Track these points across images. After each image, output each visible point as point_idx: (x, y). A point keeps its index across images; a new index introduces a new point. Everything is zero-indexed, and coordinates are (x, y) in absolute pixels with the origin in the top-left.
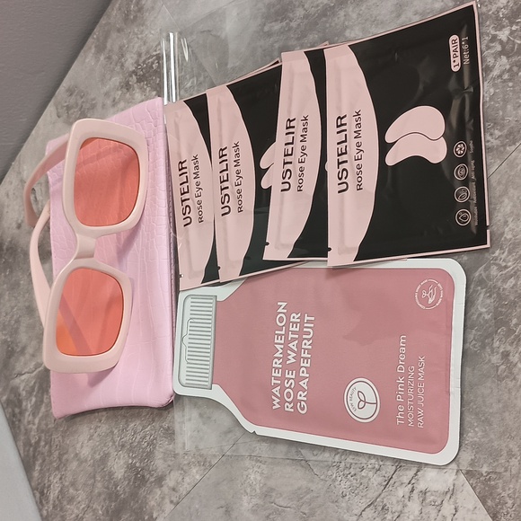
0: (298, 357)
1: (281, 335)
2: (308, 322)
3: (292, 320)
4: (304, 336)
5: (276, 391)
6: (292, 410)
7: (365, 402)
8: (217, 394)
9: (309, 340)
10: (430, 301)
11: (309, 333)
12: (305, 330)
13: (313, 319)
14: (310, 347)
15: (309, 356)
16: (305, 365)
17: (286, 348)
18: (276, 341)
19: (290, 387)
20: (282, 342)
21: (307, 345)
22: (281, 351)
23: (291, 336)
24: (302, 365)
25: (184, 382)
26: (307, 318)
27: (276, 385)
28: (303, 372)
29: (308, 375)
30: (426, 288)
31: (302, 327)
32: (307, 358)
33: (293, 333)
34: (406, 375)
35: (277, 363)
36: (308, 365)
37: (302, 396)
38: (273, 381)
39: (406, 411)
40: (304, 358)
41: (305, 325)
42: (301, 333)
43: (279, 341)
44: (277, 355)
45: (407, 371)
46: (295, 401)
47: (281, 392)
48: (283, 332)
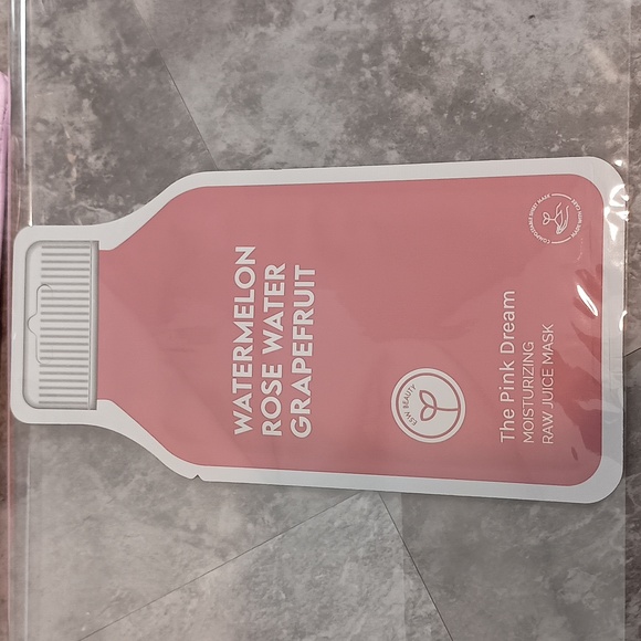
0: (286, 340)
1: (248, 305)
2: (303, 278)
3: (268, 277)
4: (296, 304)
5: (243, 402)
6: (279, 433)
7: (435, 408)
8: (110, 416)
9: (306, 310)
10: (560, 229)
11: (306, 298)
12: (297, 292)
13: (312, 272)
14: (311, 322)
15: (310, 337)
16: (302, 353)
17: (259, 328)
18: (237, 315)
19: (273, 394)
20: (251, 315)
21: (303, 318)
22: (249, 332)
23: (267, 305)
24: (295, 353)
25: (35, 399)
26: (298, 272)
27: (242, 393)
28: (299, 366)
29: (309, 371)
30: (550, 207)
31: (290, 288)
32: (306, 342)
33: (272, 299)
34: (518, 358)
35: (242, 354)
36: (309, 353)
37: (299, 407)
38: (236, 386)
39: (518, 419)
40: (299, 342)
41: (297, 284)
42: (288, 298)
43: (244, 315)
44: (242, 339)
45: (519, 350)
46: (286, 417)
47: (255, 403)
48: (251, 299)
